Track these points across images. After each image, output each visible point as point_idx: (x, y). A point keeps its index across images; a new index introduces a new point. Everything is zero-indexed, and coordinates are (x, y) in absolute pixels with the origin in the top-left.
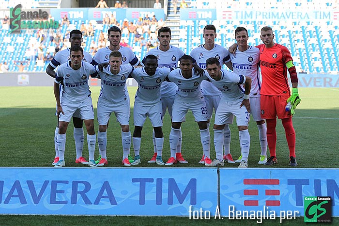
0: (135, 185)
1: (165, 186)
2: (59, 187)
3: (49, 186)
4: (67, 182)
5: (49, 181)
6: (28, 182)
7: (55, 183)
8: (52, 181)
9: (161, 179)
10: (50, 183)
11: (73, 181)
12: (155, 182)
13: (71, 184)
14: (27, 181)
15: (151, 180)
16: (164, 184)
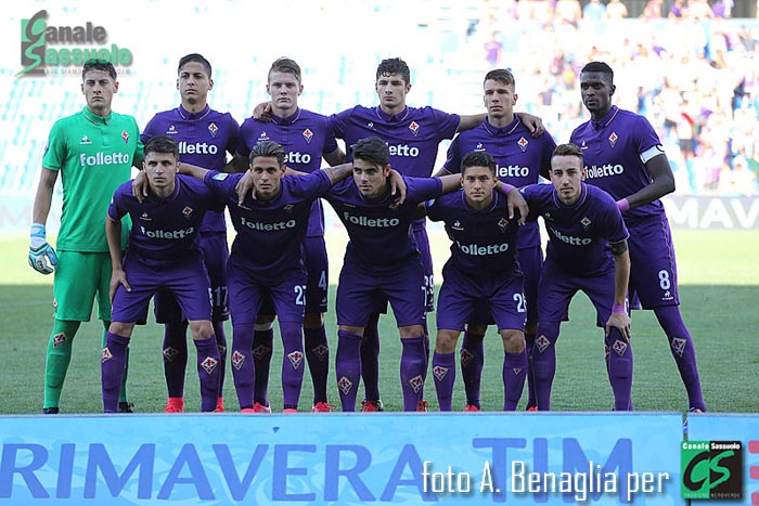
0: (480, 453)
1: (556, 456)
2: (294, 460)
3: (269, 458)
4: (312, 448)
5: (267, 446)
6: (216, 447)
7: (282, 452)
8: (276, 446)
9: (545, 440)
10: (271, 450)
11: (328, 446)
12: (529, 448)
13: (322, 452)
14: (214, 446)
15: (521, 443)
16: (551, 451)
